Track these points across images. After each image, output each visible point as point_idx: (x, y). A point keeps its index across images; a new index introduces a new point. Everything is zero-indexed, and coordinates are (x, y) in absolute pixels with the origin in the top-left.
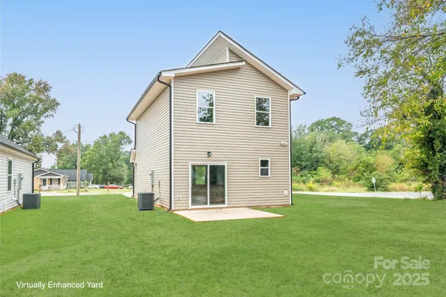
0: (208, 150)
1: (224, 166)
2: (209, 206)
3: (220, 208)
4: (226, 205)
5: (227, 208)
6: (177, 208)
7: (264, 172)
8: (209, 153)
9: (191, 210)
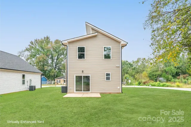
0: (83, 70)
1: (89, 76)
2: (83, 92)
3: (87, 93)
4: (90, 92)
5: (91, 93)
6: (69, 92)
7: (108, 79)
8: (83, 71)
9: (75, 93)
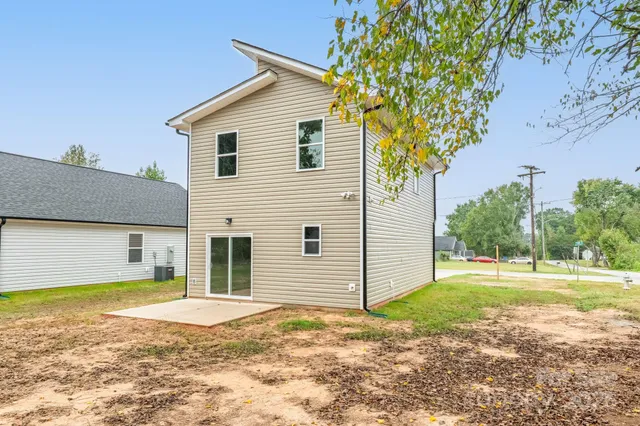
0: (229, 216)
1: (250, 239)
2: (229, 296)
3: (240, 301)
4: (250, 298)
5: (254, 301)
6: (192, 295)
7: (311, 248)
8: (230, 219)
9: (207, 298)
